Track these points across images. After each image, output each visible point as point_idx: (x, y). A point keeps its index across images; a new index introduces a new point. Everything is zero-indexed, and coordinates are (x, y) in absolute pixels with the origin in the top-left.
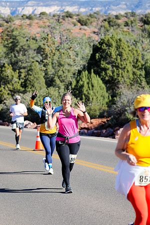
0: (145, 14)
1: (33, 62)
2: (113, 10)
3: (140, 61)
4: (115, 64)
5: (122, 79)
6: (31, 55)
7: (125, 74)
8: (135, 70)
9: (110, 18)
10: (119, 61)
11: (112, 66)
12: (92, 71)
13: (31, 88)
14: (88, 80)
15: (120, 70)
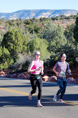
0: (26, 19)
2: (10, 18)
3: (26, 42)
4: (15, 43)
5: (18, 50)
7: (19, 48)
8: (24, 46)
9: (9, 21)
10: (16, 42)
11: (13, 44)
12: (4, 46)
14: (2, 51)
15: (17, 46)
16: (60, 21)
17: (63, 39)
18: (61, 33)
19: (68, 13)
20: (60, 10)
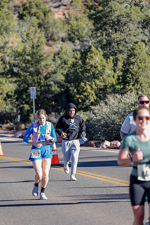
1: (137, 43)
6: (133, 31)
13: (133, 85)
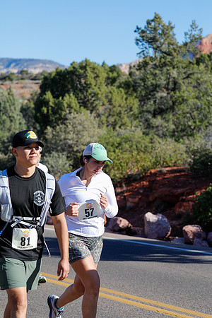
16: (17, 83)
17: (18, 122)
18: (15, 109)
19: (36, 66)
20: (20, 60)
